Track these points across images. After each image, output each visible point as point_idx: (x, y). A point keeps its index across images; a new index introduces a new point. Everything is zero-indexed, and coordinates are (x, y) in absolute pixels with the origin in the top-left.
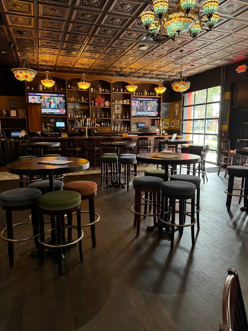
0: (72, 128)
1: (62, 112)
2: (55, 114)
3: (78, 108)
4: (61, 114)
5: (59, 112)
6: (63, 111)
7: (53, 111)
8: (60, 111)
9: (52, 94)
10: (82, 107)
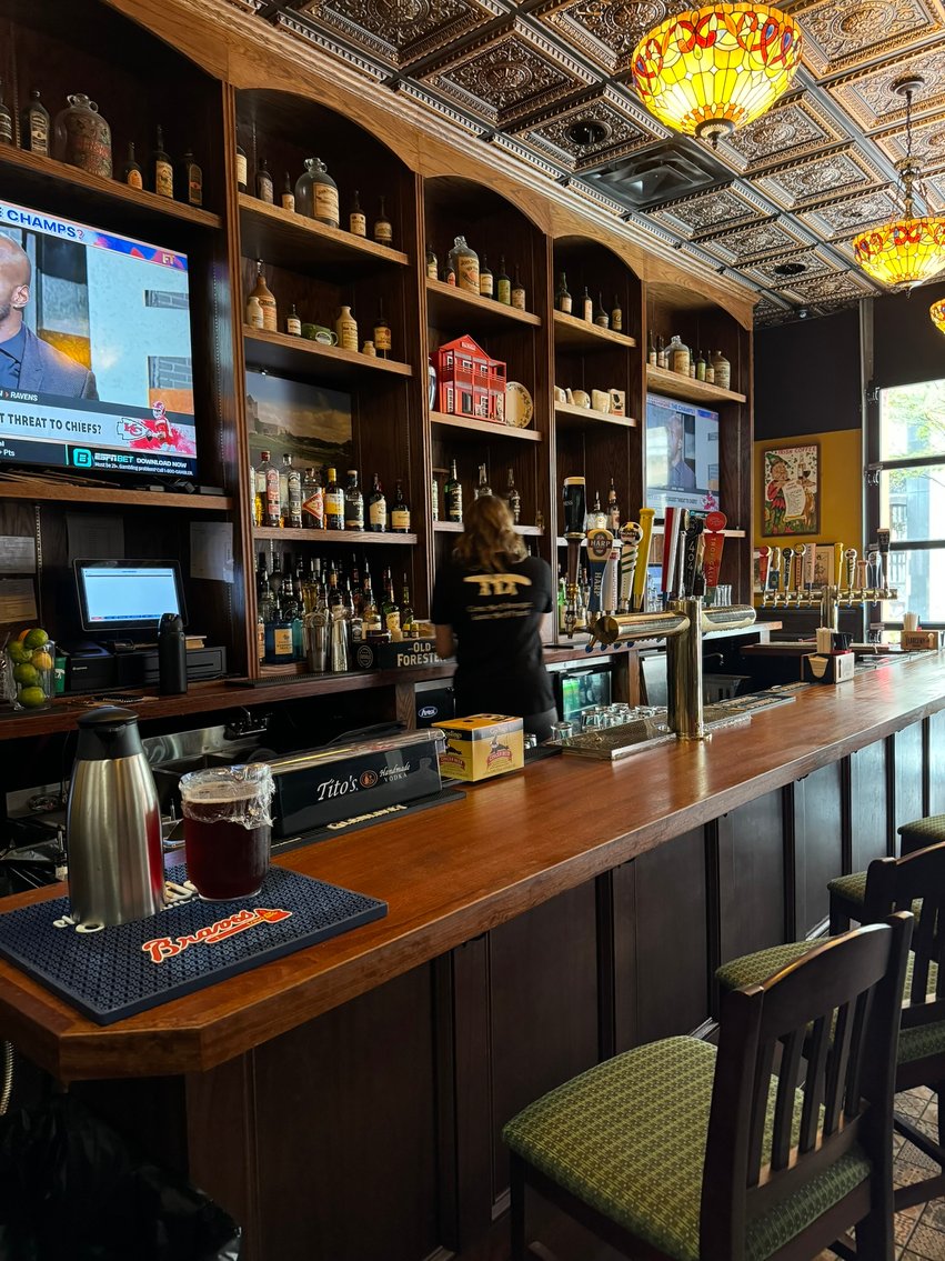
0: (278, 633)
1: (164, 449)
2: (82, 460)
3: (275, 427)
4: (147, 466)
5: (127, 446)
6: (173, 440)
7: (57, 424)
8: (144, 432)
9: (51, 219)
10: (309, 415)
